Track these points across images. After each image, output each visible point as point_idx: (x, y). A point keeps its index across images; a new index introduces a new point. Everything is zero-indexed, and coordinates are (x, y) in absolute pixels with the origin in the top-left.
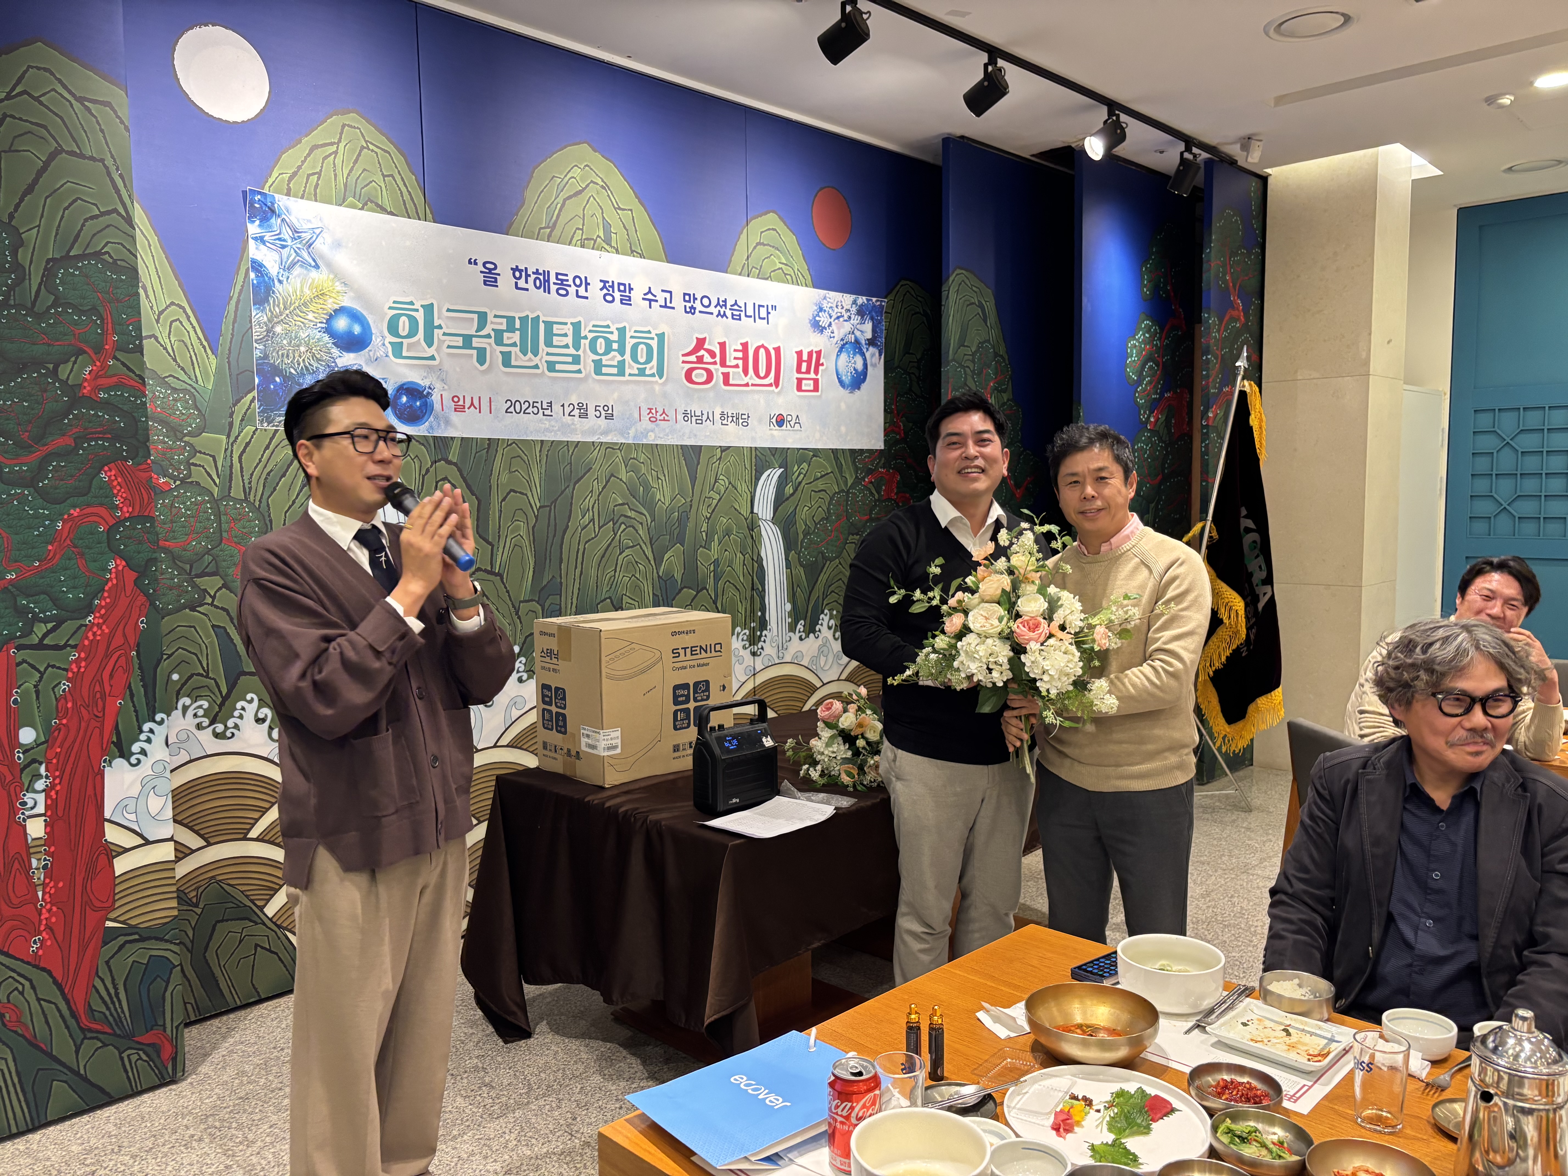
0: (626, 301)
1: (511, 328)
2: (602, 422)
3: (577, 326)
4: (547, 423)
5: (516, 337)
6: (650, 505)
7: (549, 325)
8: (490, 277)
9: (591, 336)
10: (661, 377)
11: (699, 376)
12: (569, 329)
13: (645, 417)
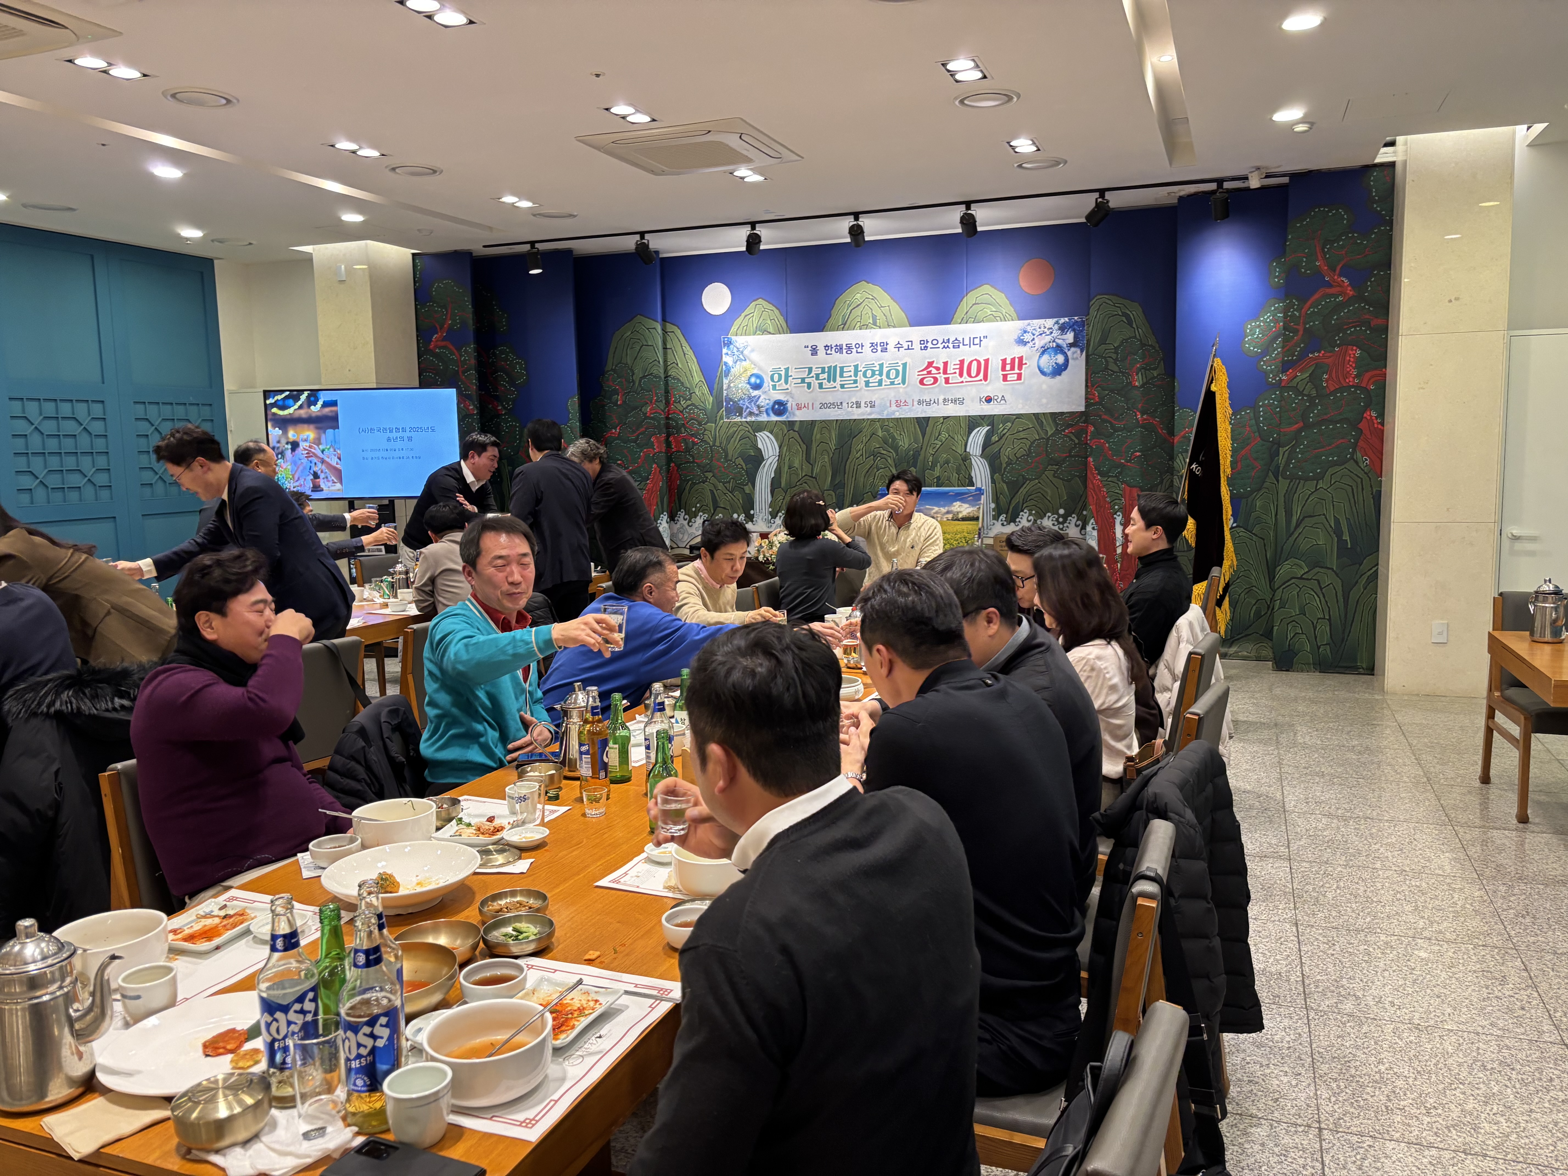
0: (884, 350)
1: (823, 372)
2: (868, 409)
3: (856, 367)
4: (839, 412)
5: (826, 375)
6: (896, 448)
7: (842, 368)
8: (814, 351)
9: (863, 370)
10: (904, 384)
11: (929, 381)
12: (852, 368)
13: (894, 406)
